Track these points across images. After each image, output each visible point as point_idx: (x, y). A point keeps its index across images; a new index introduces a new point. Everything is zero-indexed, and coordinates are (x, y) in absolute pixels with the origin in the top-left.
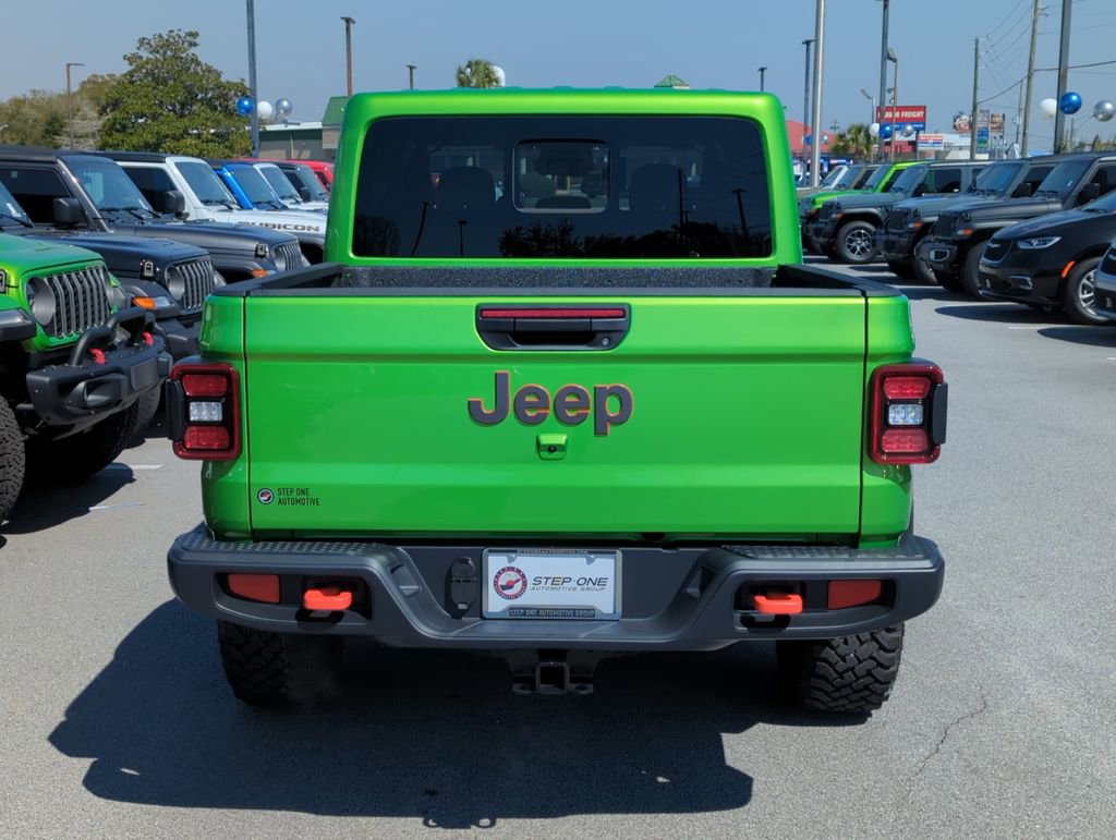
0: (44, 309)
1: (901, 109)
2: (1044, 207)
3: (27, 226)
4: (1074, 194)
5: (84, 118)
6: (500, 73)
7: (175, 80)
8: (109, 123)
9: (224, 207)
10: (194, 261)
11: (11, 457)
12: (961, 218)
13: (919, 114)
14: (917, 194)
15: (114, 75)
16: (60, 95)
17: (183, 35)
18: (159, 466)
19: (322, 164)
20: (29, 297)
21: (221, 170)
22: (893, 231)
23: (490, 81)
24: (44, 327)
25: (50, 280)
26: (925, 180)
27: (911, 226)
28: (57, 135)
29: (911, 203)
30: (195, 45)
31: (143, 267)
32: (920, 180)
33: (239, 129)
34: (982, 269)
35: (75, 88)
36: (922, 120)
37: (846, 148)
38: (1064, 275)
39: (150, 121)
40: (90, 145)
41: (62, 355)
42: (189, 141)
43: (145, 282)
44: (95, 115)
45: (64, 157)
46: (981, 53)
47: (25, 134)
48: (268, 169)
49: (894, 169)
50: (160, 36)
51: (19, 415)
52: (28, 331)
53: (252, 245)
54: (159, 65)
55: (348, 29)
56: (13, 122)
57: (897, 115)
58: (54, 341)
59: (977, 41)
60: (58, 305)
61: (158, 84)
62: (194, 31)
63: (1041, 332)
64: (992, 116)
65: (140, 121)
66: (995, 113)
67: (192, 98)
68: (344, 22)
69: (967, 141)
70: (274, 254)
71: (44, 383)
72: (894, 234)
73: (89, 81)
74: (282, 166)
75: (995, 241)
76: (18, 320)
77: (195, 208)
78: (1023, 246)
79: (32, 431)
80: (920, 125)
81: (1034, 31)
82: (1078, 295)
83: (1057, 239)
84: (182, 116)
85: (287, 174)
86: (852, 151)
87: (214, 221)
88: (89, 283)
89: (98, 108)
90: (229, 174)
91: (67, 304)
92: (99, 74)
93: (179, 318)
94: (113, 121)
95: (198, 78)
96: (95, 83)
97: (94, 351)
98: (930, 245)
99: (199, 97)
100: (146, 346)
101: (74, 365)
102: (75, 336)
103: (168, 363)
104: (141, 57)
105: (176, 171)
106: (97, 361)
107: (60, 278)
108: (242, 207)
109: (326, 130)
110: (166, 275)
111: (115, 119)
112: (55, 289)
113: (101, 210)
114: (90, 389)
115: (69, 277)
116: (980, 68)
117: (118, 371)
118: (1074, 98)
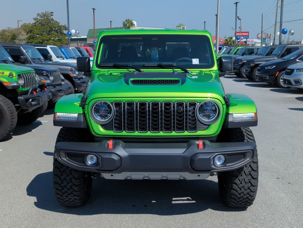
0: (21, 82)
1: (242, 33)
2: (273, 58)
3: (14, 63)
4: (280, 55)
5: (22, 35)
6: (135, 23)
7: (47, 25)
8: (29, 37)
9: (62, 58)
10: (56, 71)
11: (14, 117)
12: (252, 61)
13: (247, 34)
14: (243, 55)
15: (30, 23)
16: (16, 29)
17: (49, 13)
18: (47, 121)
19: (87, 47)
20: (18, 79)
21: (61, 49)
22: (235, 65)
23: (132, 25)
24: (21, 86)
25: (23, 75)
26: (245, 51)
27: (240, 63)
28: (15, 40)
29: (240, 57)
30: (52, 15)
31: (43, 73)
32: (243, 51)
33: (64, 38)
34: (256, 74)
35: (20, 27)
36: (248, 36)
37: (228, 43)
38: (276, 75)
39: (40, 36)
40: (24, 42)
41: (26, 93)
42: (51, 41)
43: (44, 76)
44: (25, 34)
45: (22, 46)
46: (263, 18)
47: (6, 39)
48: (73, 49)
49: (237, 49)
50: (43, 13)
51: (16, 107)
52: (18, 87)
53: (70, 68)
54: (43, 21)
55: (94, 11)
56: (2, 36)
57: (241, 34)
58: (24, 89)
59: (262, 14)
60: (25, 81)
61: (42, 26)
62: (52, 12)
63: (271, 90)
64: (267, 34)
65: (37, 36)
66: (268, 34)
67: (52, 30)
68: (93, 10)
69: (260, 41)
70: (75, 70)
71: (22, 99)
72: (236, 65)
73: (23, 25)
74: (77, 48)
75: (260, 67)
76: (16, 84)
77: (55, 59)
78: (266, 68)
79: (18, 111)
80: (247, 37)
81: (277, 12)
82: (280, 80)
83: (275, 66)
84: (49, 34)
85: (78, 50)
86: (229, 44)
87: (60, 62)
88: (32, 76)
89: (26, 32)
90: (63, 50)
91: (27, 81)
92: (26, 23)
93: (52, 85)
94: (30, 36)
95: (53, 24)
96: (25, 25)
97: (33, 92)
98: (244, 68)
99: (54, 29)
100: (45, 91)
101: (29, 95)
102: (29, 88)
103: (50, 95)
104: (38, 19)
105: (50, 49)
106: (34, 94)
107: (25, 75)
108: (67, 59)
109: (88, 38)
110: (49, 75)
111: (31, 35)
112: (24, 77)
113: (31, 59)
114: (32, 101)
115: (27, 74)
116: (263, 22)
117: (39, 97)
118: (285, 30)
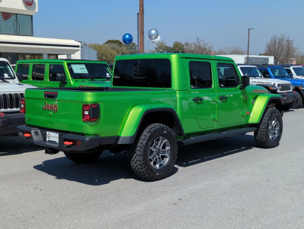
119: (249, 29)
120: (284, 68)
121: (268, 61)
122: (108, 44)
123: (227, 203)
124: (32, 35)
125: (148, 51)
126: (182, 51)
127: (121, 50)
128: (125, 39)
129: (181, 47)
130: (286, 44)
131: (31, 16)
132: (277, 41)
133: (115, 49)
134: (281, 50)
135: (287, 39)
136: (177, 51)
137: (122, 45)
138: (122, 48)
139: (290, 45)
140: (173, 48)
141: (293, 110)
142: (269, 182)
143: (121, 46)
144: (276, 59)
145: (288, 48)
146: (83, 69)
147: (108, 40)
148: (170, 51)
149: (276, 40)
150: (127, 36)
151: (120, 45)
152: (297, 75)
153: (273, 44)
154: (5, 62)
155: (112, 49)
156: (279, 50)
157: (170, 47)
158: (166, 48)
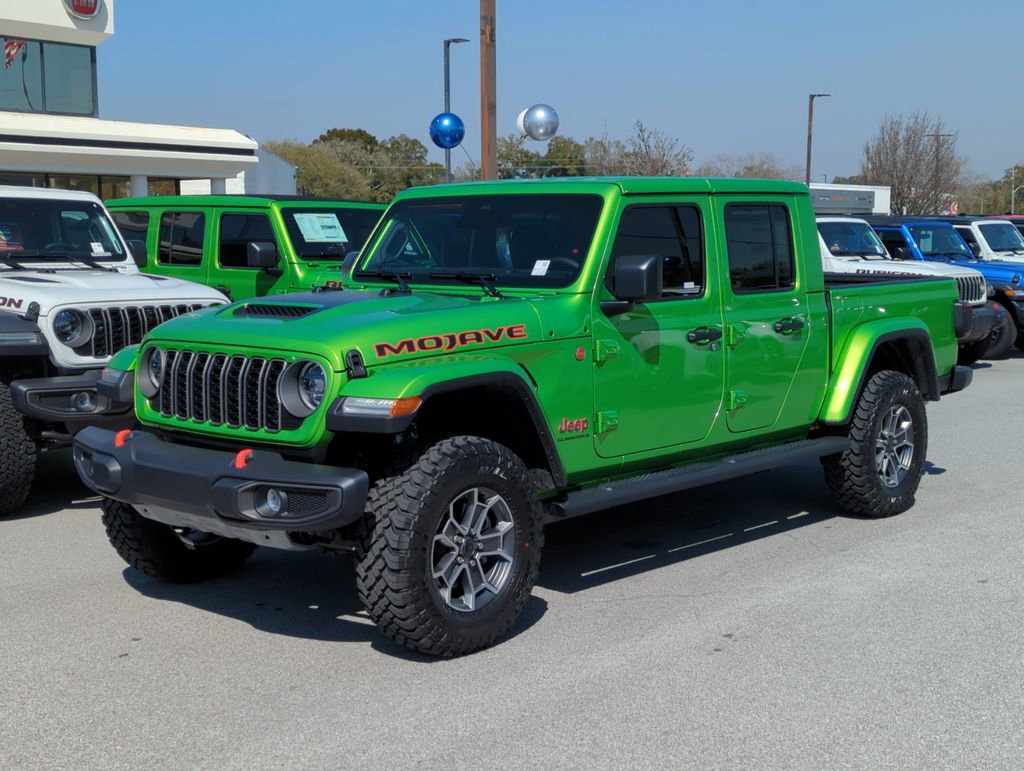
119: (812, 97)
120: (955, 226)
121: (871, 203)
122: (328, 144)
123: (878, 647)
124: (93, 113)
125: (464, 167)
126: (578, 169)
127: (371, 162)
128: (440, 132)
129: (575, 154)
130: (932, 146)
131: (88, 50)
132: (900, 137)
133: (351, 162)
134: (916, 168)
135: (934, 128)
136: (560, 166)
137: (376, 148)
138: (375, 157)
139: (943, 150)
140: (547, 157)
141: (990, 365)
142: (985, 585)
143: (372, 150)
144: (897, 197)
145: (938, 161)
146: (330, 227)
147: (329, 131)
148: (537, 167)
149: (897, 134)
150: (446, 122)
151: (369, 147)
152: (994, 250)
153: (888, 145)
154: (92, 203)
155: (343, 161)
156: (908, 167)
157: (538, 155)
158: (524, 159)
